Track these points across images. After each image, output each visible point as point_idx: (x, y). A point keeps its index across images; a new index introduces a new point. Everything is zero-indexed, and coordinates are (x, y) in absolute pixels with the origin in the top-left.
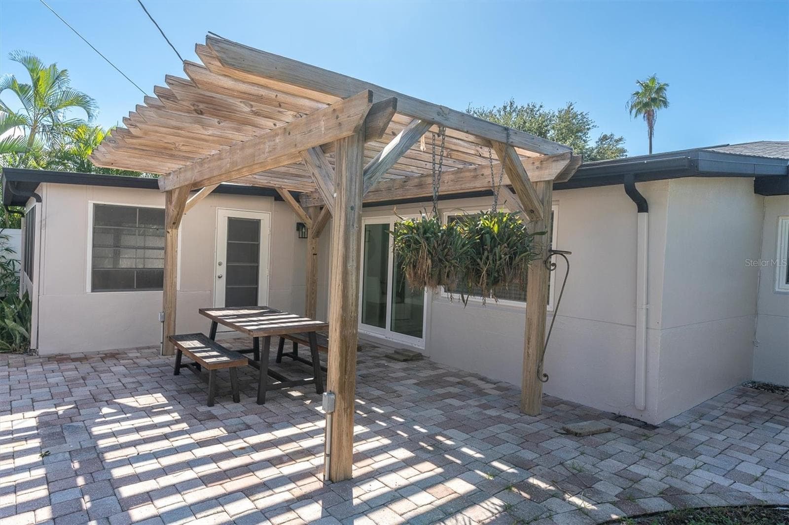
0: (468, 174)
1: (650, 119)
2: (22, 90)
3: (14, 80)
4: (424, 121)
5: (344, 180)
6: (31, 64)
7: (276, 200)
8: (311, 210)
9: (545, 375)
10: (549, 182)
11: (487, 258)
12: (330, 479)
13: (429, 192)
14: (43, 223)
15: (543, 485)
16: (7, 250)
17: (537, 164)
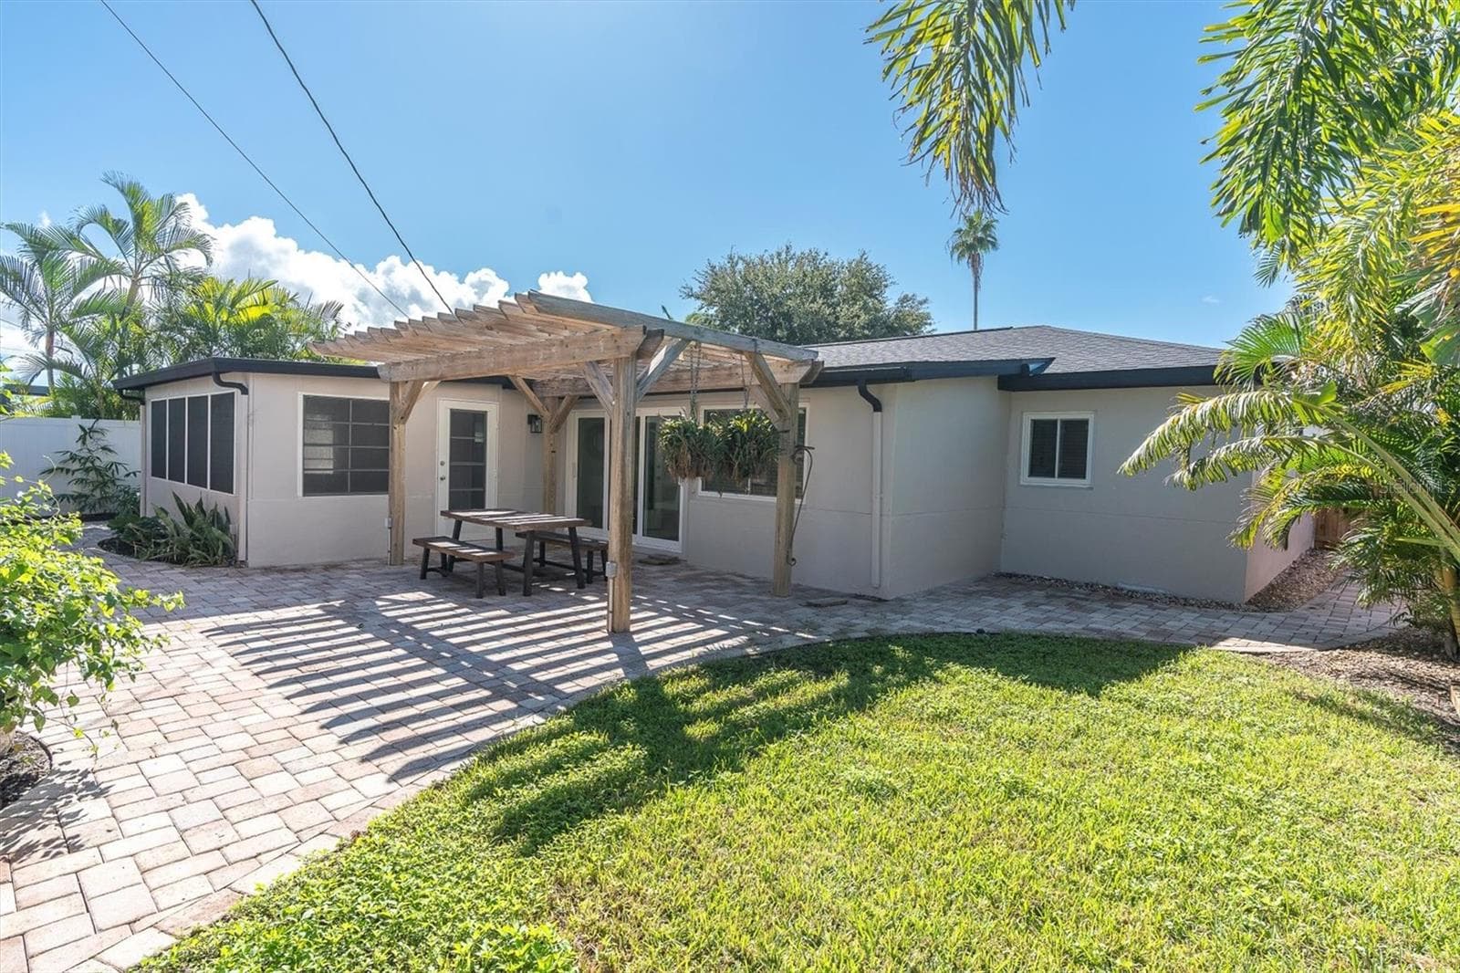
0: (723, 372)
1: (975, 264)
2: (116, 228)
3: (105, 213)
4: (683, 339)
5: (621, 391)
6: (132, 194)
7: (504, 388)
8: (548, 401)
9: (793, 560)
10: (795, 384)
11: (739, 454)
12: (613, 631)
13: (687, 386)
14: (251, 418)
15: (780, 630)
16: (104, 448)
17: (785, 367)
